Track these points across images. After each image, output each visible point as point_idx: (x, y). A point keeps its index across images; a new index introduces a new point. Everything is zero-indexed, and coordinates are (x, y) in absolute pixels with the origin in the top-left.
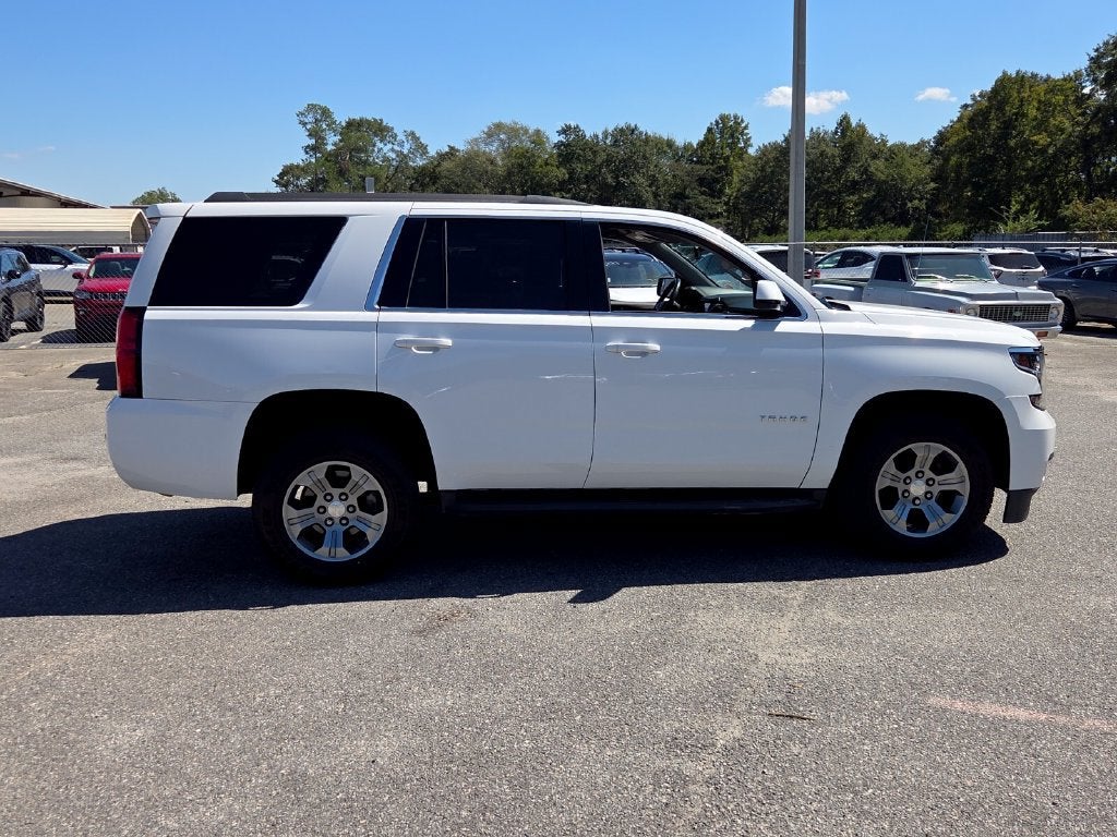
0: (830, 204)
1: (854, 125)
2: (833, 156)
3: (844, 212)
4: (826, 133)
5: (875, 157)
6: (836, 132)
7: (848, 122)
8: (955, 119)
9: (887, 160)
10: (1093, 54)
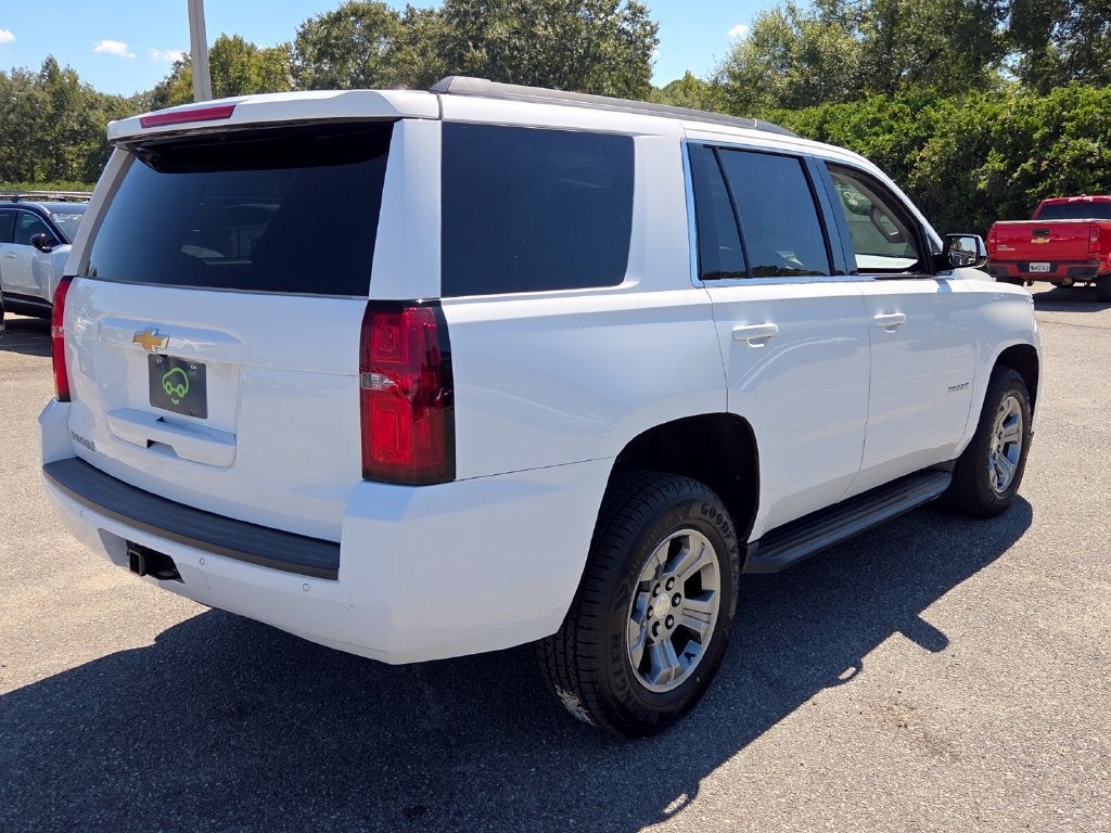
0: (47, 154)
1: (61, 70)
2: (44, 101)
3: (64, 163)
4: (31, 75)
5: (92, 107)
6: (43, 76)
7: (55, 66)
8: (170, 76)
9: (106, 111)
10: (301, 30)
